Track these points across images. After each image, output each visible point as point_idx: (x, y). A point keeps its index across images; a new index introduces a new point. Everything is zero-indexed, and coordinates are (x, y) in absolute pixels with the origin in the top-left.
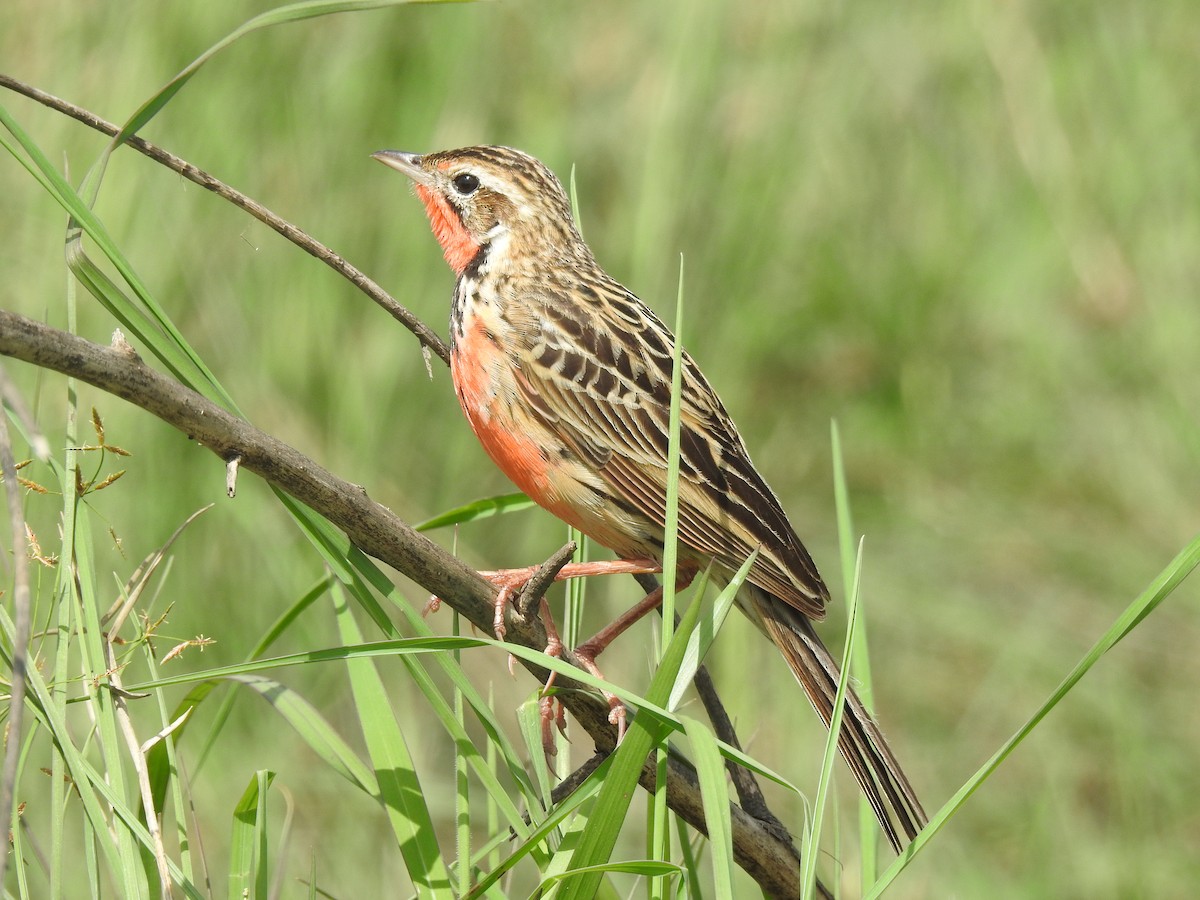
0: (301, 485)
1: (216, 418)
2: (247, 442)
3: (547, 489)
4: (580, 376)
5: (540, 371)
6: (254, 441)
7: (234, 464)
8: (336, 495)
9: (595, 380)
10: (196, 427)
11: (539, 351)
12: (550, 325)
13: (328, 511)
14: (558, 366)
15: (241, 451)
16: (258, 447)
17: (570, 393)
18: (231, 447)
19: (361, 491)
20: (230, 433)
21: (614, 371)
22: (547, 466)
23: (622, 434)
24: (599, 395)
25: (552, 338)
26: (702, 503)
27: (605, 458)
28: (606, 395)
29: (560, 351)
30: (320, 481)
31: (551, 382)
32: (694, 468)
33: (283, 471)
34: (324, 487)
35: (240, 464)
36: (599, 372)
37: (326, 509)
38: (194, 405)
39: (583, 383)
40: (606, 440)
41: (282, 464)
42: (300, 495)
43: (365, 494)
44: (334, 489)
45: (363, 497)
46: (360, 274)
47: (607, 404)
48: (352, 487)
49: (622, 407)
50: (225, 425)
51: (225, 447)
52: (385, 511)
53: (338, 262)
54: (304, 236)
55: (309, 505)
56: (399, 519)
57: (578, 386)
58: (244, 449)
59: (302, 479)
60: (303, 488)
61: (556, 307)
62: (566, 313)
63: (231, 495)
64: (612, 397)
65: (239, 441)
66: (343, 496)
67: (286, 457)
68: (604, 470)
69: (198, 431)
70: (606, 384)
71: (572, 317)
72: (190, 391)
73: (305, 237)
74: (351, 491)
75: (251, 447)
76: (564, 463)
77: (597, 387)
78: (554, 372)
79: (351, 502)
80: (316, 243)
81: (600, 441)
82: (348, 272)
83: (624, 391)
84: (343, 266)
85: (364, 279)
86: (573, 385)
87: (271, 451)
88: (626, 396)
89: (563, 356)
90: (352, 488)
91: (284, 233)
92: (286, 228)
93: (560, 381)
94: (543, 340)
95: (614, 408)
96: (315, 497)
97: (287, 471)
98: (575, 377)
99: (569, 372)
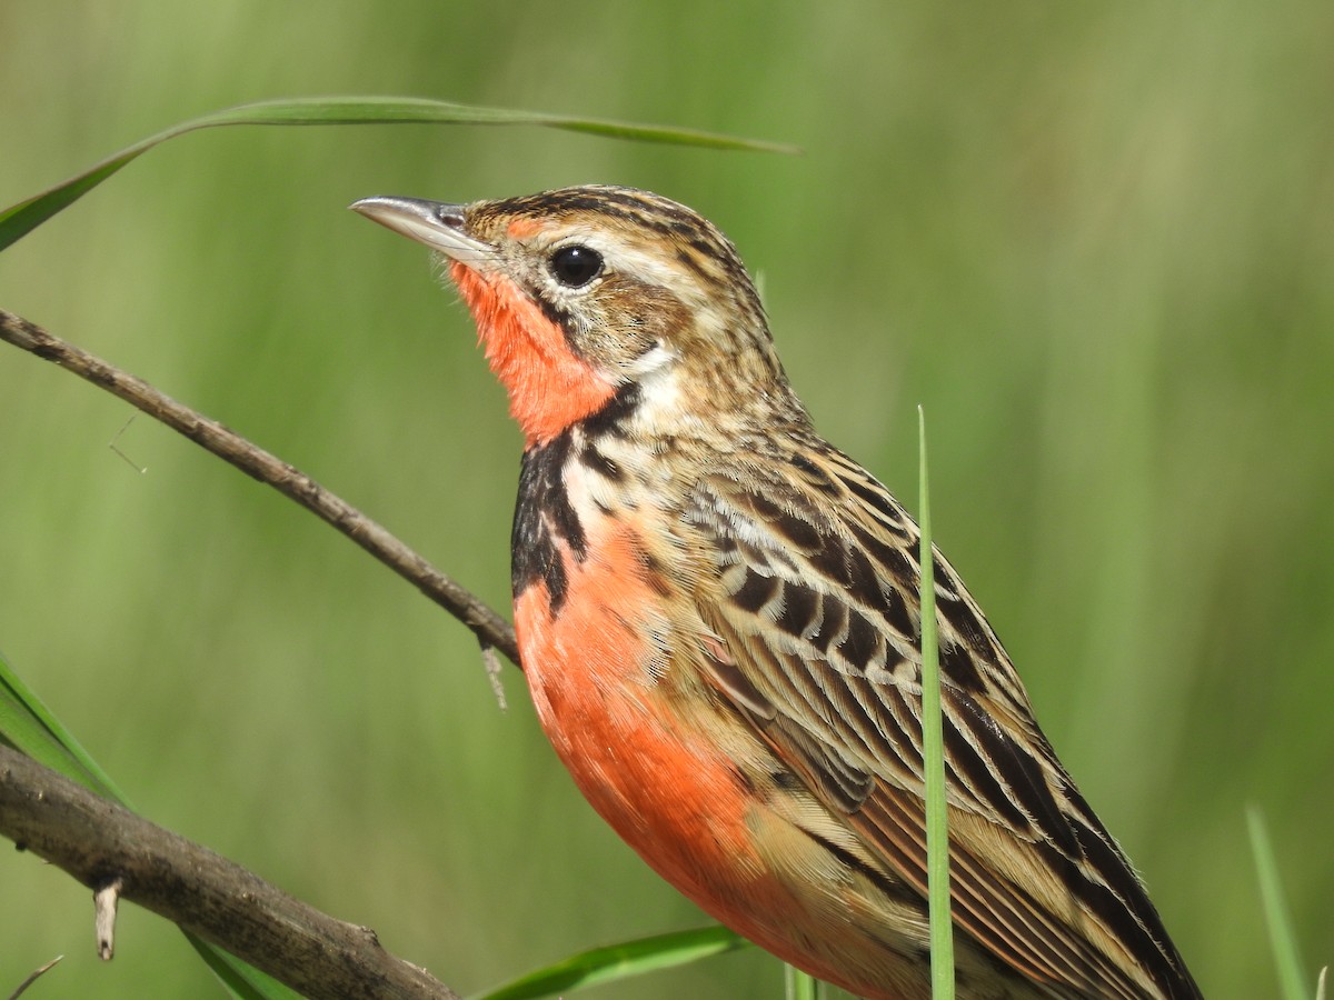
0: (246, 931)
1: (68, 806)
2: (133, 849)
3: (743, 853)
4: (813, 629)
5: (738, 617)
6: (147, 848)
7: (109, 895)
8: (318, 946)
9: (843, 636)
10: (30, 824)
11: (735, 579)
12: (755, 529)
13: (304, 980)
14: (774, 606)
15: (122, 868)
16: (157, 860)
17: (796, 660)
18: (103, 862)
19: (367, 937)
20: (100, 834)
21: (875, 618)
22: (749, 804)
23: (893, 743)
24: (851, 666)
25: (757, 555)
26: (1037, 882)
27: (862, 790)
28: (862, 666)
29: (773, 580)
30: (283, 921)
31: (759, 640)
32: (1024, 812)
33: (209, 905)
34: (292, 932)
35: (121, 894)
36: (847, 620)
37: (299, 976)
38: (23, 780)
39: (820, 643)
40: (861, 754)
41: (207, 891)
42: (246, 950)
43: (375, 942)
44: (313, 935)
45: (372, 950)
46: (351, 511)
47: (864, 684)
48: (350, 930)
49: (892, 690)
50: (88, 819)
51: (90, 862)
52: (418, 975)
53: (307, 489)
54: (237, 441)
55: (266, 969)
56: (446, 990)
57: (812, 649)
58: (129, 865)
59: (247, 918)
60: (252, 936)
61: (768, 494)
62: (789, 507)
63: (106, 955)
64: (874, 671)
65: (117, 850)
66: (331, 949)
67: (215, 876)
68: (857, 814)
69: (36, 834)
70: (861, 647)
71: (800, 513)
72: (14, 753)
73: (239, 443)
74: (348, 938)
75: (142, 859)
76: (781, 799)
77: (846, 651)
78: (763, 622)
79: (347, 959)
80: (262, 454)
81: (853, 757)
82: (327, 508)
83: (894, 660)
84: (316, 497)
85: (359, 520)
86: (802, 647)
87: (183, 866)
88: (899, 668)
89: (781, 589)
90: (348, 933)
91: (197, 436)
92: (200, 426)
93: (776, 638)
94: (739, 556)
95: (878, 691)
96: (275, 953)
97: (217, 903)
98: (806, 630)
99: (793, 621)
